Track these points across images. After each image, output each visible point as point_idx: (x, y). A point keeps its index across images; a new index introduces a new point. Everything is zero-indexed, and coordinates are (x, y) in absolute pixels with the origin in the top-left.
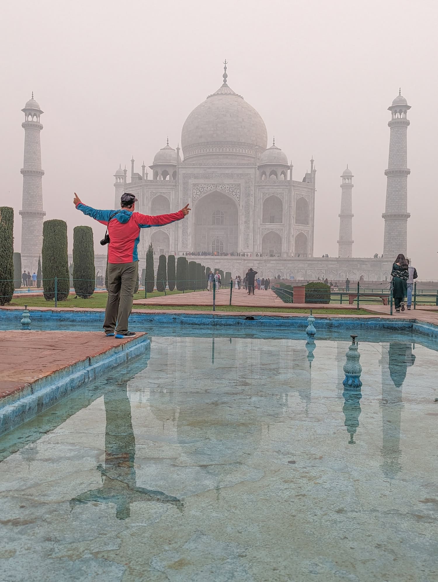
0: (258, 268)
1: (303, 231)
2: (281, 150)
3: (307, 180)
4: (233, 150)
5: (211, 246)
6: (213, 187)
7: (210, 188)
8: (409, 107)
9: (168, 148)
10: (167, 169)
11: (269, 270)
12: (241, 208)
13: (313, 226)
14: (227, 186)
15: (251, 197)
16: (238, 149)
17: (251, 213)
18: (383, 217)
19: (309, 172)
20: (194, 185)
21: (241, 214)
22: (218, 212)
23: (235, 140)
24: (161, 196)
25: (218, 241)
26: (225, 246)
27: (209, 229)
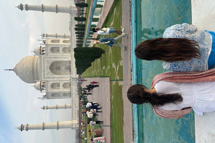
1: (62, 41)
2: (35, 49)
4: (35, 65)
7: (48, 70)
8: (21, 4)
9: (34, 86)
10: (42, 85)
12: (55, 60)
15: (51, 57)
17: (56, 57)
18: (57, 13)
20: (47, 75)
22: (56, 68)
23: (32, 64)
24: (51, 86)
25: (66, 68)
26: (67, 66)
27: (62, 71)
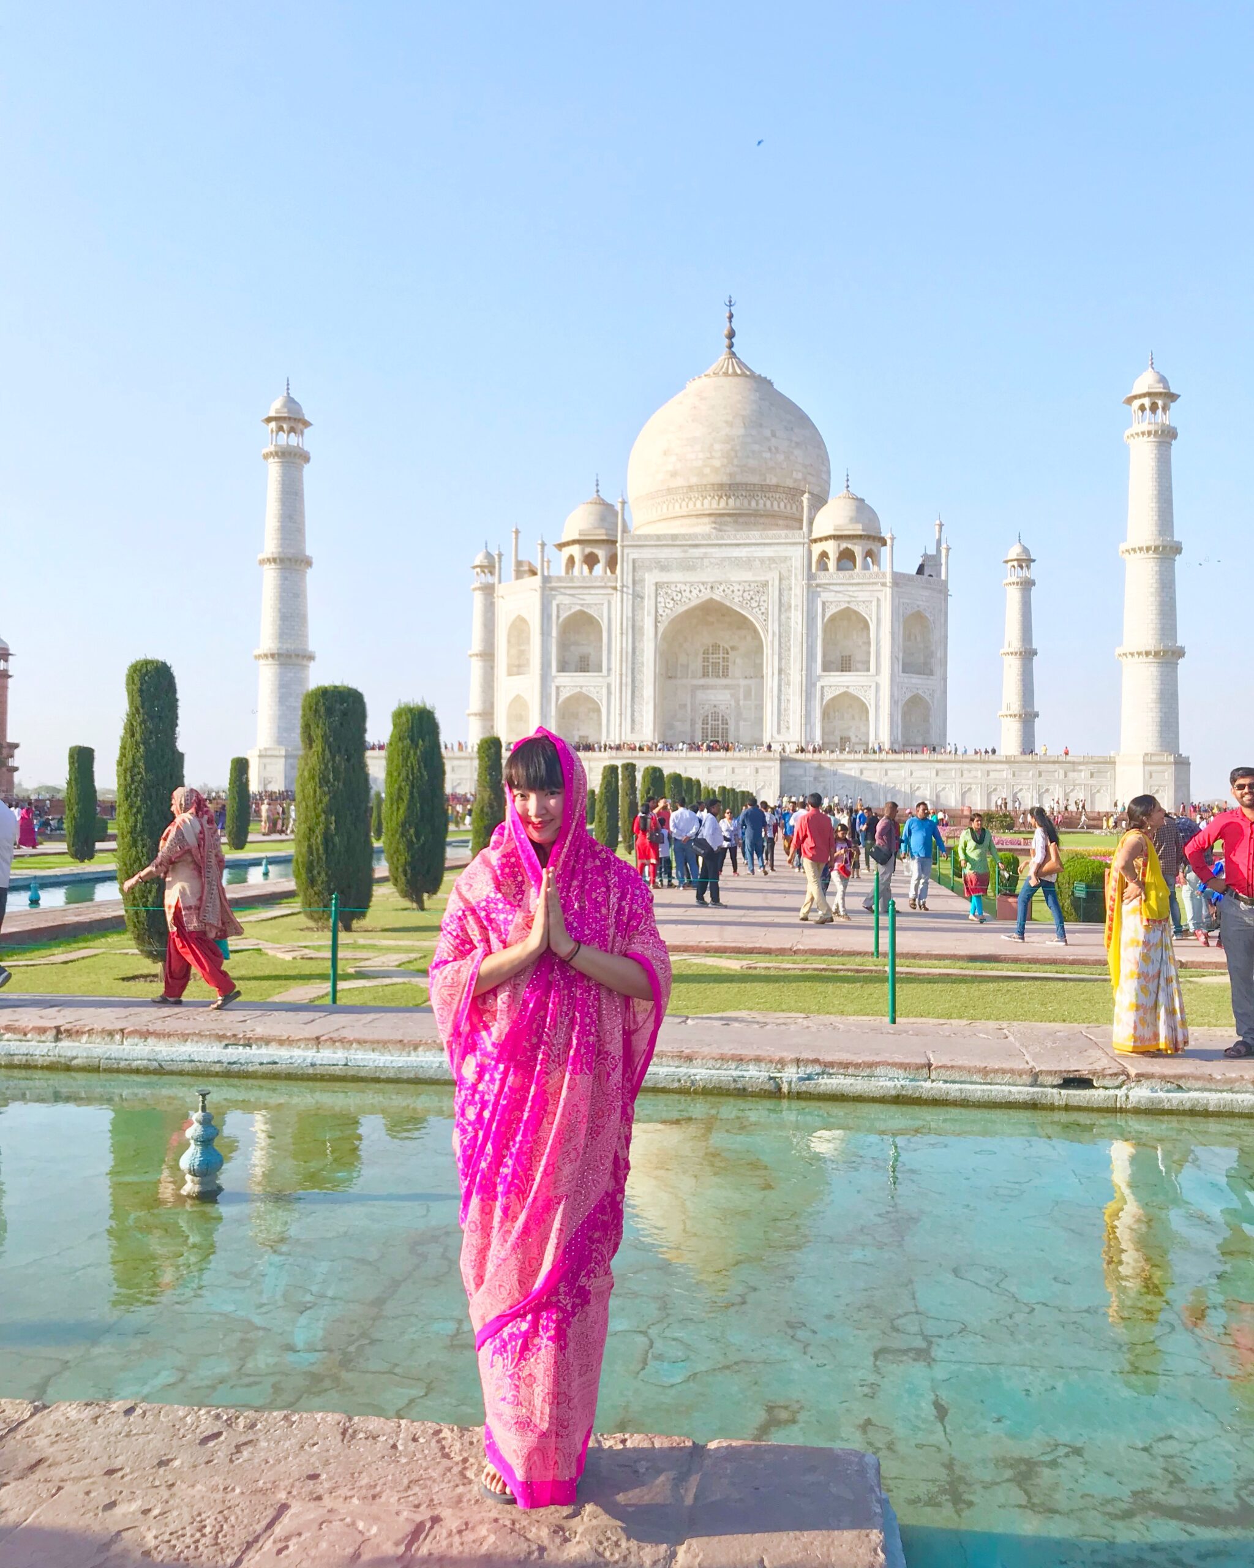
0: (815, 779)
1: (920, 692)
2: (863, 500)
3: (927, 571)
4: (750, 504)
5: (699, 726)
6: (702, 588)
7: (697, 591)
9: (597, 501)
10: (598, 551)
11: (841, 785)
12: (769, 638)
13: (945, 679)
14: (736, 587)
15: (794, 612)
16: (761, 502)
17: (795, 650)
19: (932, 551)
20: (660, 585)
21: (769, 652)
22: (716, 647)
23: (754, 479)
24: (582, 613)
25: (715, 716)
26: (732, 727)
27: (695, 689)
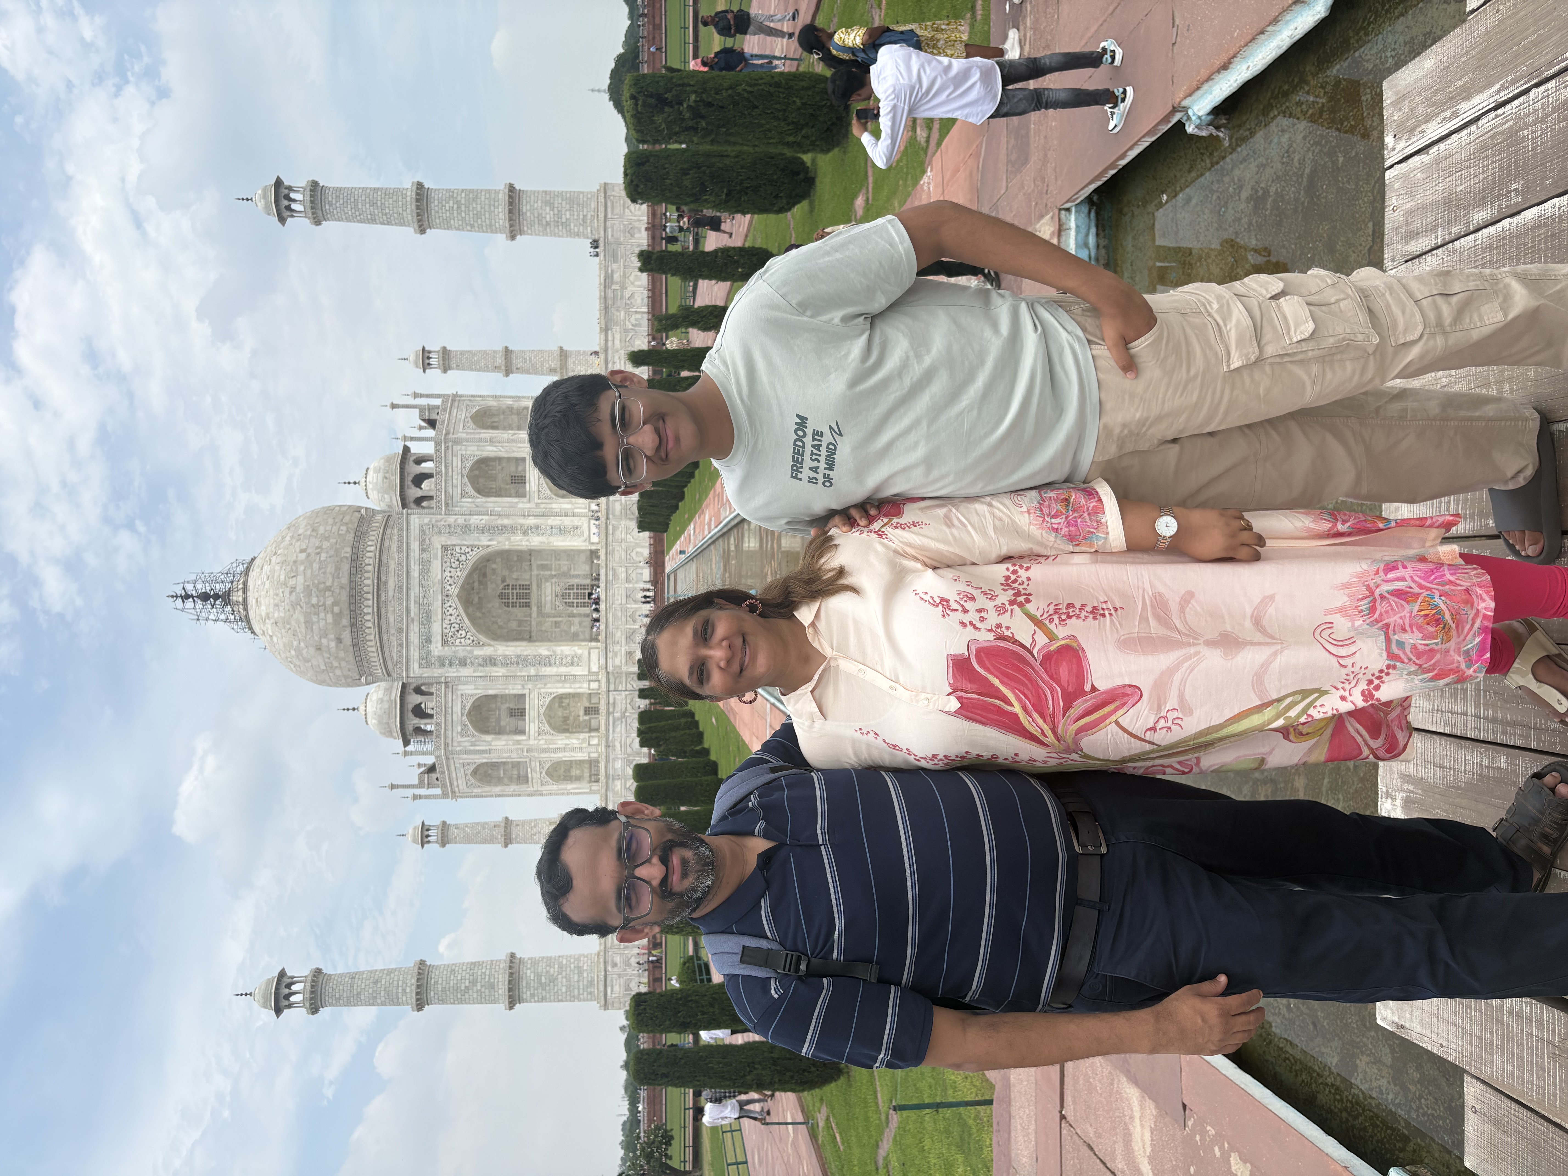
5: (575, 611)
6: (450, 604)
8: (279, 181)
12: (494, 543)
14: (447, 574)
15: (472, 521)
17: (506, 522)
18: (513, 238)
19: (415, 413)
20: (445, 643)
21: (507, 543)
22: (502, 596)
24: (469, 715)
25: (564, 595)
26: (575, 581)
27: (540, 613)
